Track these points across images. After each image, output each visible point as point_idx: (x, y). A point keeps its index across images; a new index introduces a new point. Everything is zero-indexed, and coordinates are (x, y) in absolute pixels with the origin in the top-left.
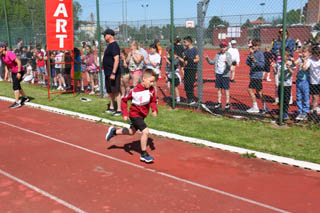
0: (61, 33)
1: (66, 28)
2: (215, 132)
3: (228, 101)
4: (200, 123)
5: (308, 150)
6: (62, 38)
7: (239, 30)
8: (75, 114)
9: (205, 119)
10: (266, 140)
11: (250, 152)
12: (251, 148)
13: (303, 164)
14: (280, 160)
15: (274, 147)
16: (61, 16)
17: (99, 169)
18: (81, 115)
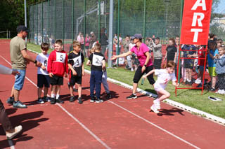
0: (197, 27)
6: (196, 32)
16: (199, 9)
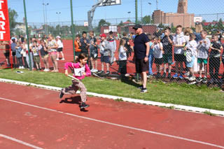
0: (1, 30)
1: (4, 27)
2: (99, 87)
3: (108, 69)
4: (91, 83)
5: (151, 95)
6: (2, 33)
7: (116, 27)
8: (12, 81)
9: (94, 81)
10: (129, 91)
11: (119, 98)
12: (120, 96)
13: (148, 103)
14: (136, 101)
15: (133, 94)
17: (28, 114)
18: (17, 82)
